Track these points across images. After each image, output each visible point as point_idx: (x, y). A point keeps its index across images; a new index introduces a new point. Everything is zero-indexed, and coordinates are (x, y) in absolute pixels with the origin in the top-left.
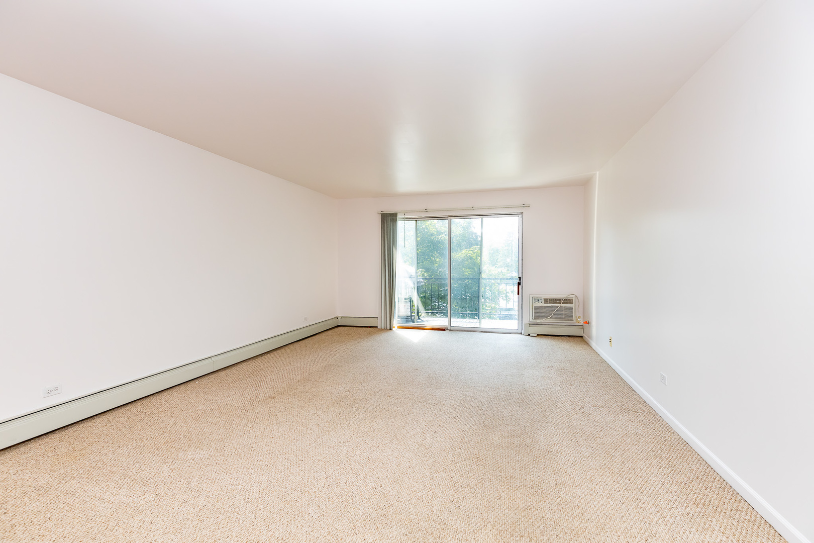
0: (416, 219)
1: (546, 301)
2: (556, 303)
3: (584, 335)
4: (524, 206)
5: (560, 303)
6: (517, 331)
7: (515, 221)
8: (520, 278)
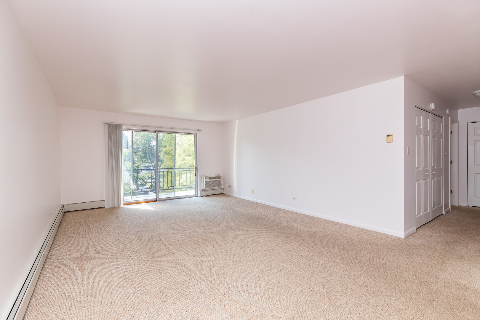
0: (133, 130)
1: (210, 178)
2: (215, 179)
3: (224, 193)
4: (198, 130)
5: (216, 179)
6: (195, 196)
7: (192, 137)
8: (196, 167)
